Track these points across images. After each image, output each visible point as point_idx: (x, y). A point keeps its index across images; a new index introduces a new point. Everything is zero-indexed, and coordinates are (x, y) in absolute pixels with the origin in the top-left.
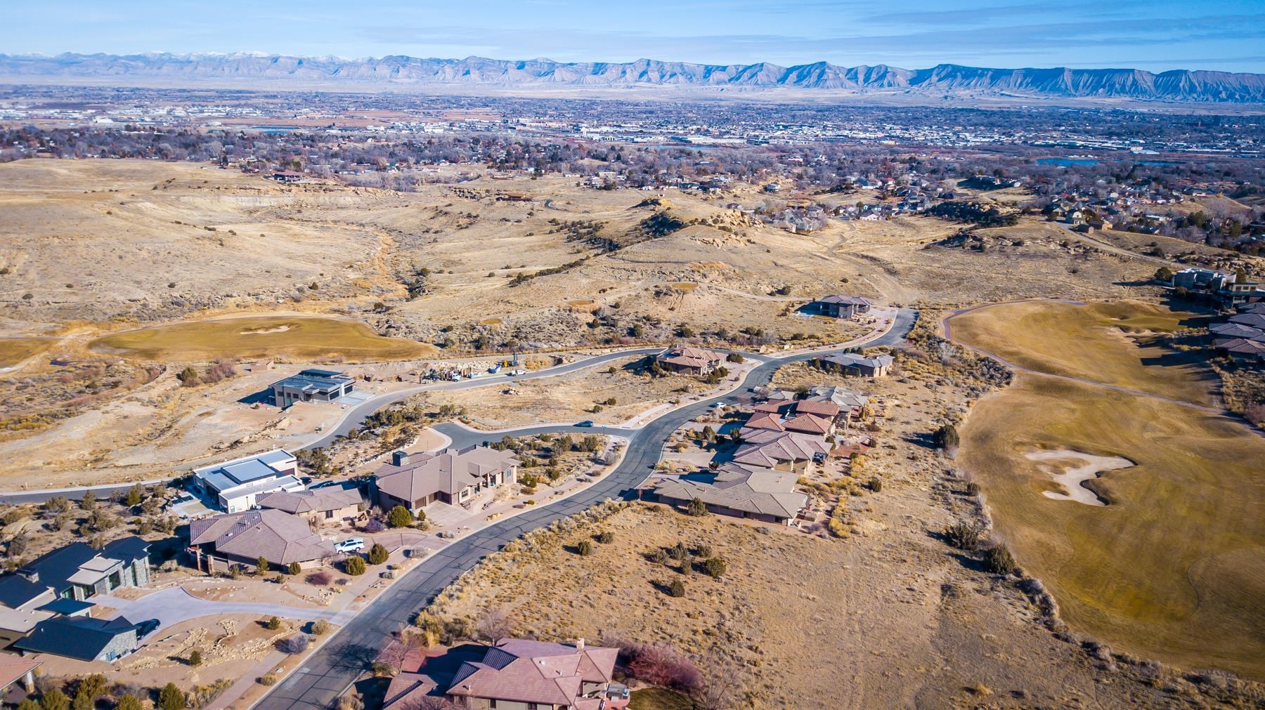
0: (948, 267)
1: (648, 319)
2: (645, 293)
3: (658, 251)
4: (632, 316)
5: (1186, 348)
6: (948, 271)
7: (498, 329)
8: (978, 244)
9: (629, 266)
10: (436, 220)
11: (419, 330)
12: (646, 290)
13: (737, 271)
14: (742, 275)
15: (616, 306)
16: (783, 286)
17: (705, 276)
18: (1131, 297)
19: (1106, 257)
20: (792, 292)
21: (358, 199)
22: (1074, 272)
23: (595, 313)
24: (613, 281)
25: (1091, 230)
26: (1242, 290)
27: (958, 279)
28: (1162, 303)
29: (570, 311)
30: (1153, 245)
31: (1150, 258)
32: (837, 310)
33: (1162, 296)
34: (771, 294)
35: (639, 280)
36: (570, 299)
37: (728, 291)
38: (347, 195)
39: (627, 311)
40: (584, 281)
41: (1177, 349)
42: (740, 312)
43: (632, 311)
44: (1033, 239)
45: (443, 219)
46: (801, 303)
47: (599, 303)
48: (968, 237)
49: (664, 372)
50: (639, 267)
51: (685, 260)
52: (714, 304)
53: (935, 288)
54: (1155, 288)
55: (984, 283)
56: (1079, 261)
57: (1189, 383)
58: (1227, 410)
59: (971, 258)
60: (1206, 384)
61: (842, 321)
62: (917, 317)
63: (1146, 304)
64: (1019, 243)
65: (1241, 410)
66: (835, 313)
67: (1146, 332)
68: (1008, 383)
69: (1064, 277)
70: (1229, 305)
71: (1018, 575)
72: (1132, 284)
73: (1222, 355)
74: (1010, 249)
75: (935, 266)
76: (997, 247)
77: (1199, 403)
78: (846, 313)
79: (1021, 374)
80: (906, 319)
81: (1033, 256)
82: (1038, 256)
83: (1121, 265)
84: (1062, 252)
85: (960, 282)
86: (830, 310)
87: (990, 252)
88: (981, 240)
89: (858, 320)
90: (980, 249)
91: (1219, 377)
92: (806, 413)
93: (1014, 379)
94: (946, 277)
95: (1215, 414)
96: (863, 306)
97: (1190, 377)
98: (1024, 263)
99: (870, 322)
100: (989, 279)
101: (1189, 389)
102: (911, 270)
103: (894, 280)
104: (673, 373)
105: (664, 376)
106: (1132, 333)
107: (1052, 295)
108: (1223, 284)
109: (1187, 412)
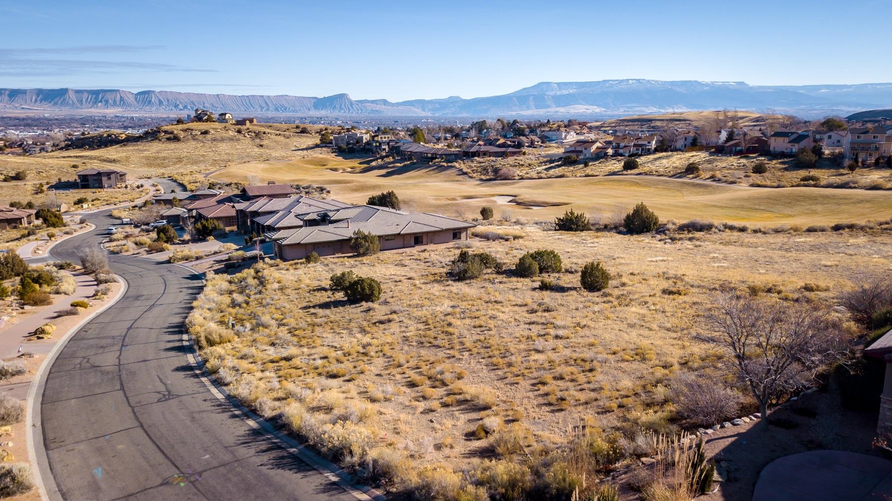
0: (158, 153)
5: (399, 165)
8: (172, 136)
16: (14, 172)
19: (273, 137)
20: (28, 177)
22: (261, 146)
25: (248, 122)
26: (384, 140)
27: (177, 158)
28: (336, 156)
30: (297, 127)
31: (303, 134)
32: (100, 181)
33: (333, 153)
34: (5, 180)
41: (393, 167)
44: (214, 129)
46: (48, 184)
48: (159, 132)
54: (324, 149)
55: (202, 159)
56: (258, 141)
57: (437, 175)
58: (481, 180)
59: (172, 145)
60: (449, 172)
61: (109, 190)
62: (175, 181)
63: (329, 157)
64: (205, 133)
65: (488, 177)
66: (97, 185)
67: (349, 170)
68: (329, 192)
69: (256, 150)
70: (380, 149)
71: (674, 224)
72: (307, 149)
73: (436, 158)
74: (201, 137)
75: (146, 153)
76: (190, 137)
77: (460, 181)
78: (110, 182)
79: (328, 187)
80: (167, 183)
81: (222, 140)
82: (226, 140)
83: (287, 140)
84: (240, 136)
85: (179, 160)
86: (91, 181)
87: (185, 140)
88: (172, 133)
89: (126, 187)
90: (176, 139)
91: (452, 167)
92: (263, 196)
93: (328, 189)
94: (164, 158)
95: (479, 182)
96: (123, 175)
97: (431, 173)
98: (220, 144)
99: (138, 187)
100: (203, 156)
101: (443, 176)
102: (127, 157)
103: (118, 165)
106: (341, 171)
107: (262, 159)
108: (365, 141)
109: (463, 184)
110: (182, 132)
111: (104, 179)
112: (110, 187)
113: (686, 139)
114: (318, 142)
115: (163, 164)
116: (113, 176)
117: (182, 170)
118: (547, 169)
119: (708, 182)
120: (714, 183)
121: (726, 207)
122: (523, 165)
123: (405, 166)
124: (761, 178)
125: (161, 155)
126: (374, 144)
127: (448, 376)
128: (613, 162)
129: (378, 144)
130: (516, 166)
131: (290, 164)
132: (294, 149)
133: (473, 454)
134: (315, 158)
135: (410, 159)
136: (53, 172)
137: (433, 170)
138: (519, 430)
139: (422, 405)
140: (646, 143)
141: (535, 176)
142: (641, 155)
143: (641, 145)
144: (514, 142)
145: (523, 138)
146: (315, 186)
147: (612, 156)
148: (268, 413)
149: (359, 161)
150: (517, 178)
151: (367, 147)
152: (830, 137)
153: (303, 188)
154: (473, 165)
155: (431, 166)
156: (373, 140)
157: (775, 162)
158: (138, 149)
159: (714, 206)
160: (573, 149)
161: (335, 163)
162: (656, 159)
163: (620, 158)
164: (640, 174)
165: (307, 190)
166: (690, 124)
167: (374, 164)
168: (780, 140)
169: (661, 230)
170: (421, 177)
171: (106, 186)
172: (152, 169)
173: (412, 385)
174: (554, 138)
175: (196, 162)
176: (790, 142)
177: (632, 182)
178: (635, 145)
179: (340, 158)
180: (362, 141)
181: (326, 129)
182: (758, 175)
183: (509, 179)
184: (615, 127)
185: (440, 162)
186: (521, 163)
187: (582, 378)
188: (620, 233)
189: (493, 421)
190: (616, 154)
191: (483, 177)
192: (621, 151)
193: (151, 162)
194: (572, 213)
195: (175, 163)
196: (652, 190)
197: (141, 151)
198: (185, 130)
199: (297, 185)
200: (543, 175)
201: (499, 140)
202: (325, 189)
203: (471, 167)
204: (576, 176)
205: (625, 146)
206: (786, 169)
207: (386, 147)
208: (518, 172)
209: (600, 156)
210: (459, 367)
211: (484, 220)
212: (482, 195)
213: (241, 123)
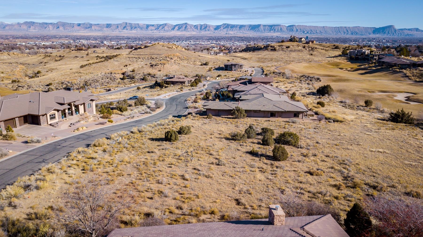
0: (264, 56)
1: (149, 74)
2: (146, 66)
3: (149, 51)
4: (141, 74)
5: (374, 68)
6: (266, 57)
7: (76, 82)
9: (137, 56)
10: (45, 59)
11: (34, 86)
12: (146, 65)
13: (185, 57)
14: (187, 58)
15: (133, 71)
16: (205, 62)
17: (172, 58)
18: (337, 60)
19: (320, 50)
20: (209, 64)
21: (10, 57)
22: (312, 55)
23: (123, 74)
24: (130, 62)
25: (311, 43)
26: (376, 53)
28: (347, 61)
29: (111, 73)
30: (334, 46)
31: (335, 49)
32: (232, 68)
33: (346, 59)
34: (201, 65)
35: (142, 61)
36: (110, 70)
37: (183, 64)
38: (4, 55)
39: (140, 72)
40: (116, 63)
41: (370, 70)
42: (190, 71)
43: (141, 72)
44: (293, 46)
45: (48, 58)
46: (215, 67)
47: (124, 70)
48: (269, 46)
49: (167, 85)
50: (140, 56)
51: (161, 53)
52: (178, 68)
53: (263, 62)
54: (343, 57)
55: (281, 60)
56: (311, 52)
57: (390, 76)
58: (416, 81)
59: (272, 53)
60: (397, 75)
61: (234, 72)
62: (262, 70)
63: (343, 62)
64: (288, 47)
65: (420, 80)
66: (230, 69)
67: (350, 69)
68: (320, 81)
69: (308, 56)
70: (373, 59)
72: (334, 57)
73: (395, 66)
74: (285, 49)
75: (260, 56)
76: (281, 49)
77: (401, 81)
78: (235, 68)
79: (323, 78)
80: (259, 70)
81: (295, 51)
83: (327, 52)
84: (304, 49)
85: (272, 60)
86: (228, 68)
87: (278, 50)
88: (274, 47)
89: (241, 71)
90: (274, 50)
91: (401, 72)
92: (258, 82)
93: (321, 79)
96: (241, 66)
97: (388, 74)
98: (292, 53)
99: (245, 71)
100: (282, 58)
101: (392, 77)
102: (251, 58)
103: (246, 61)
104: (171, 85)
105: (167, 87)
106: (345, 69)
107: (308, 61)
108: (366, 54)
109: (400, 83)
110: (278, 47)
111: (233, 67)
112: (235, 70)
114: (341, 54)
115: (264, 61)
116: (236, 66)
117: (270, 65)
123: (377, 69)
126: (370, 56)
129: (372, 56)
131: (320, 64)
132: (327, 57)
135: (382, 65)
137: (390, 73)
146: (316, 77)
149: (359, 64)
151: (366, 57)
154: (415, 72)
155: (390, 70)
156: (370, 53)
158: (257, 54)
161: (344, 65)
165: (311, 79)
167: (363, 67)
170: (380, 76)
172: (259, 63)
175: (278, 61)
179: (349, 63)
181: (349, 47)
185: (396, 69)
191: (418, 80)
193: (260, 60)
194: (402, 111)
195: (269, 61)
198: (281, 46)
199: (309, 76)
202: (319, 79)
203: (413, 73)
207: (377, 58)
211: (365, 106)
212: (393, 91)
213: (307, 43)
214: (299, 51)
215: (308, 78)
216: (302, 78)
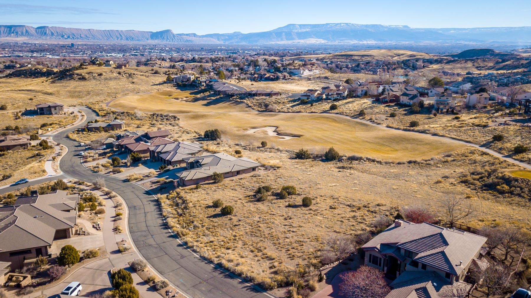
0: (75, 88)
5: (213, 98)
8: (81, 77)
18: (165, 88)
19: (139, 76)
20: (9, 108)
22: (133, 83)
25: (123, 67)
27: (87, 92)
28: (176, 89)
30: (153, 70)
31: (156, 75)
32: (50, 111)
33: (174, 87)
41: (210, 99)
44: (105, 72)
46: (20, 112)
53: (79, 97)
54: (169, 84)
55: (101, 92)
56: (131, 79)
57: (235, 107)
58: (259, 111)
59: (82, 83)
60: (241, 105)
61: (56, 116)
62: (90, 108)
63: (172, 90)
64: (100, 75)
65: (262, 110)
66: (49, 113)
67: (185, 99)
68: (179, 119)
69: (131, 85)
70: (201, 85)
71: (345, 156)
72: (160, 84)
73: (233, 96)
74: (98, 77)
75: (68, 89)
76: (92, 77)
77: (247, 111)
78: (55, 111)
79: (178, 115)
80: (86, 110)
81: (111, 79)
82: (113, 79)
83: (148, 78)
84: (120, 76)
85: (89, 93)
86: (45, 111)
87: (89, 80)
88: (81, 75)
89: (65, 114)
90: (83, 79)
91: (243, 102)
92: (157, 137)
93: (178, 117)
94: (80, 92)
95: (257, 112)
96: (60, 107)
97: (232, 105)
98: (110, 82)
99: (71, 114)
100: (101, 90)
101: (238, 108)
102: (58, 92)
103: (54, 97)
104: (9, 151)
105: (3, 155)
106: (181, 100)
107: (135, 92)
108: (192, 80)
109: (249, 114)
110: (87, 75)
111: (53, 110)
112: (56, 114)
113: (362, 91)
114: (166, 80)
115: (79, 95)
116: (57, 108)
117: (91, 100)
118: (292, 106)
119: (368, 123)
120: (370, 123)
121: (372, 143)
122: (280, 103)
123: (217, 99)
124: (393, 120)
125: (78, 90)
126: (197, 82)
127: (262, 248)
128: (326, 103)
129: (199, 82)
130: (276, 103)
131: (151, 95)
132: (152, 84)
133: (272, 273)
134: (165, 91)
135: (219, 95)
136: (21, 104)
137: (233, 103)
138: (282, 267)
139: (256, 259)
140: (342, 92)
141: (286, 110)
142: (340, 100)
143: (340, 94)
144: (275, 76)
145: (280, 74)
146: (171, 115)
147: (325, 99)
148: (216, 262)
149: (190, 92)
150: (277, 111)
151: (193, 83)
152: (431, 92)
153: (164, 116)
154: (254, 101)
155: (232, 101)
156: (197, 80)
157: (401, 109)
158: (63, 86)
159: (367, 142)
160: (305, 94)
161: (176, 94)
162: (347, 103)
163: (329, 101)
164: (337, 113)
165: (167, 118)
166: (373, 58)
167: (199, 96)
168: (405, 97)
169: (340, 160)
170: (226, 107)
171: (54, 113)
172: (74, 100)
173: (252, 251)
174: (296, 73)
175: (98, 95)
176: (409, 99)
177: (334, 119)
178: (337, 94)
179: (179, 90)
180: (190, 79)
181: (169, 71)
182: (392, 118)
183: (273, 112)
184: (332, 59)
185: (236, 99)
186: (279, 101)
187: (299, 248)
188: (323, 161)
189: (276, 264)
190: (327, 99)
191: (259, 109)
192: (330, 97)
193: (72, 94)
194: (302, 150)
195: (86, 95)
196: (341, 126)
197: (65, 86)
198: (89, 73)
199: (161, 114)
200: (290, 111)
201: (266, 74)
202: (176, 117)
203: (253, 103)
204: (306, 112)
205: (332, 94)
206: (405, 114)
207: (204, 84)
208: (277, 107)
209: (319, 99)
210: (265, 245)
211: (263, 147)
212: (261, 126)
213: (119, 67)
214: (115, 78)
215: (162, 117)
216: (155, 117)
